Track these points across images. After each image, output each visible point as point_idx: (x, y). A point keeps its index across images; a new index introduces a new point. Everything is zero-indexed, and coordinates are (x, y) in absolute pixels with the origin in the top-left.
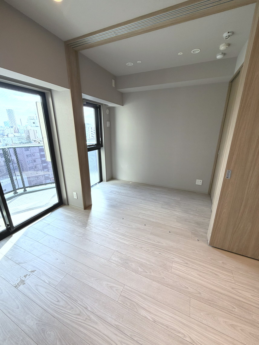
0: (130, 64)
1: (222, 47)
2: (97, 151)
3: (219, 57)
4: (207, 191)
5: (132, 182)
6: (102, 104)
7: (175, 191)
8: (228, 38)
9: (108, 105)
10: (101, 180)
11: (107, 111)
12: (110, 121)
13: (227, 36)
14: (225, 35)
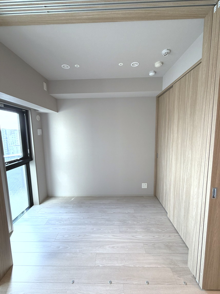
0: (66, 67)
1: (157, 65)
2: (23, 167)
3: (151, 74)
4: (152, 193)
5: (74, 197)
6: (30, 109)
7: (125, 200)
8: (167, 55)
9: (38, 111)
10: (31, 204)
11: (38, 118)
12: (41, 128)
13: (166, 53)
14: (164, 51)
